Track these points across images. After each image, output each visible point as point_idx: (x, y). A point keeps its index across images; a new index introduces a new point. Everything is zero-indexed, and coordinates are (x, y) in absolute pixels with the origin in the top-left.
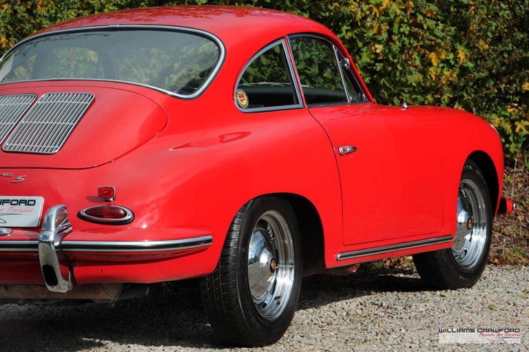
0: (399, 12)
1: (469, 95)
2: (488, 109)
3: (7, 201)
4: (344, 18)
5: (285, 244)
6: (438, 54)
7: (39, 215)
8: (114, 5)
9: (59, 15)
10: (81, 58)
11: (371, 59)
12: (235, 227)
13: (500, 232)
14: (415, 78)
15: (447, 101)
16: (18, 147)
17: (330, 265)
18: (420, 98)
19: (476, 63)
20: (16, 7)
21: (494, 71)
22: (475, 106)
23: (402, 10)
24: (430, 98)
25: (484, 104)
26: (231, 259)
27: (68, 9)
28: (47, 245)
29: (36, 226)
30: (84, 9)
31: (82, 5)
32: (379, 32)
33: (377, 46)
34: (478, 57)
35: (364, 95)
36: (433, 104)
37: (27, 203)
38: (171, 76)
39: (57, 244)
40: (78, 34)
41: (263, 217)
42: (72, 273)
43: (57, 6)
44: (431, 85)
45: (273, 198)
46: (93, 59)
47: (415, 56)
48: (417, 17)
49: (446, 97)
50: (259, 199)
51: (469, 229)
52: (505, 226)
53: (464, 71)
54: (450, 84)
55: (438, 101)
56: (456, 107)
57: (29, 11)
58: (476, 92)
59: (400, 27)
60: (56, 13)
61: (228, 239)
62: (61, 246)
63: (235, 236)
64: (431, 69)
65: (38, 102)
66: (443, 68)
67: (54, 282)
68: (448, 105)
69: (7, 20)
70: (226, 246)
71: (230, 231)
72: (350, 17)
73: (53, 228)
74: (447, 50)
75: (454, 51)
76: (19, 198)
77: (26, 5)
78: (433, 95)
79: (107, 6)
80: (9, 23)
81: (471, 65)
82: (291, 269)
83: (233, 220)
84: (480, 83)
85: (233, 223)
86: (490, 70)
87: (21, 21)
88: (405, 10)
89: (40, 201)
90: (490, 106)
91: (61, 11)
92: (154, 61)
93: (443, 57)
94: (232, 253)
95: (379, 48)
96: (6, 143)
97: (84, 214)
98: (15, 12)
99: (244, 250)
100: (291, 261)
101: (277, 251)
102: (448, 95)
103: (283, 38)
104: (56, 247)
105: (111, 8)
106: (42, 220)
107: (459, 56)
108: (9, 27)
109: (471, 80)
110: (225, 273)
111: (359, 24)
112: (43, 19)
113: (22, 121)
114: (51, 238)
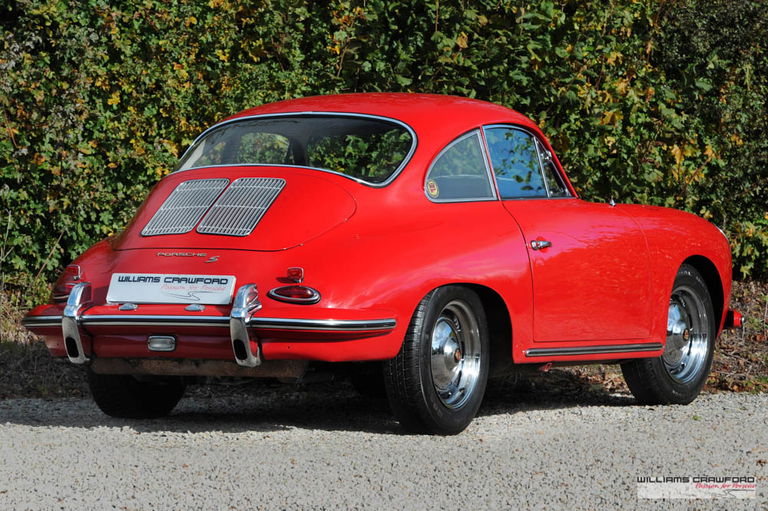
0: (636, 99)
1: (718, 197)
2: (743, 215)
3: (201, 280)
4: (572, 105)
5: (471, 334)
6: (682, 150)
7: (231, 293)
8: (307, 85)
9: (246, 96)
10: (268, 145)
11: (604, 153)
12: (420, 314)
13: (747, 357)
14: (653, 176)
15: (691, 204)
16: (212, 229)
17: (517, 359)
18: (658, 200)
19: (730, 161)
20: (199, 86)
21: (749, 171)
22: (727, 212)
23: (640, 97)
24: (670, 200)
25: (738, 209)
26: (414, 344)
27: (256, 89)
28: (238, 321)
29: (227, 303)
30: (273, 90)
31: (271, 86)
32: (612, 122)
33: (609, 138)
34: (732, 155)
35: (567, 190)
36: (676, 207)
37: (219, 281)
38: (368, 166)
39: (247, 320)
40: (266, 121)
41: (448, 306)
42: (261, 349)
43: (242, 85)
44: (672, 184)
45: (459, 288)
46: (281, 146)
47: (655, 150)
48: (658, 106)
49: (691, 200)
50: (445, 288)
51: (685, 340)
52: (753, 351)
53: (714, 170)
54: (696, 186)
55: (681, 204)
56: (702, 212)
57: (212, 91)
58: (727, 195)
59: (638, 117)
60: (242, 93)
61: (412, 325)
62: (251, 323)
63: (419, 322)
64: (674, 167)
65: (231, 186)
66: (688, 166)
67: (243, 356)
68: (693, 209)
69: (188, 101)
70: (410, 332)
71: (414, 317)
72: (577, 104)
73: (244, 306)
74: (694, 146)
75: (702, 147)
76: (212, 277)
77: (209, 84)
78: (675, 197)
79: (299, 86)
80: (190, 104)
81: (722, 163)
82: (477, 360)
83: (418, 307)
84: (733, 185)
85: (417, 310)
86: (744, 169)
87: (202, 102)
88: (643, 98)
89: (232, 280)
90: (746, 212)
91: (248, 92)
92: (350, 149)
93: (689, 154)
94: (416, 339)
95: (611, 140)
96: (201, 226)
97: (273, 294)
98: (197, 91)
99: (427, 336)
100: (477, 351)
101: (463, 343)
102: (693, 197)
103: (479, 128)
104: (247, 324)
105: (304, 89)
106: (233, 299)
107: (706, 153)
108: (189, 108)
109: (722, 181)
110: (408, 358)
111: (588, 112)
112: (228, 100)
113: (216, 205)
114: (243, 315)
